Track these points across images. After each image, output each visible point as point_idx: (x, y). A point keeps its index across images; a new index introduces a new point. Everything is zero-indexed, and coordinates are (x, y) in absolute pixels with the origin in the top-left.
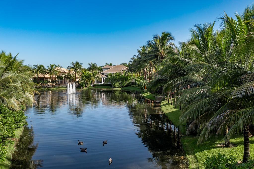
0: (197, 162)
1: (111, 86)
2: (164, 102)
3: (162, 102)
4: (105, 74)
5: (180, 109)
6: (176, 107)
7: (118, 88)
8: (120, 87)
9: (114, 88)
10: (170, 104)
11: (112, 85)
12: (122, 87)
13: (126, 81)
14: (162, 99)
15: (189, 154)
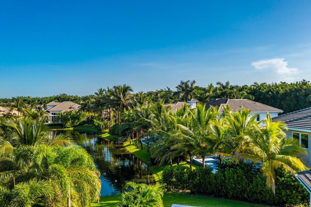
0: (158, 176)
1: (62, 126)
2: (125, 143)
3: (124, 143)
4: (51, 113)
5: (142, 149)
6: (138, 147)
7: (70, 128)
8: (72, 127)
9: (65, 128)
10: (132, 145)
11: (64, 125)
12: (74, 126)
13: (78, 120)
14: (124, 140)
15: (154, 174)
